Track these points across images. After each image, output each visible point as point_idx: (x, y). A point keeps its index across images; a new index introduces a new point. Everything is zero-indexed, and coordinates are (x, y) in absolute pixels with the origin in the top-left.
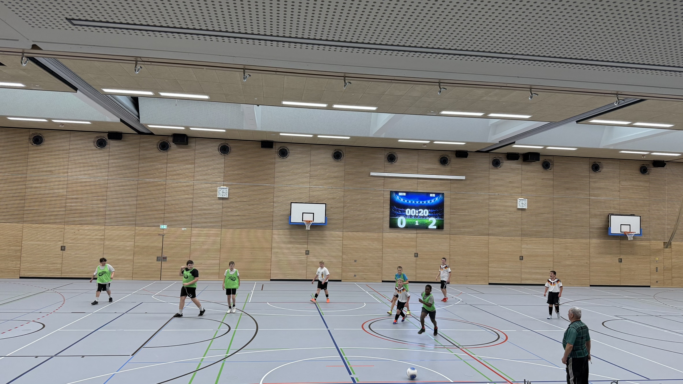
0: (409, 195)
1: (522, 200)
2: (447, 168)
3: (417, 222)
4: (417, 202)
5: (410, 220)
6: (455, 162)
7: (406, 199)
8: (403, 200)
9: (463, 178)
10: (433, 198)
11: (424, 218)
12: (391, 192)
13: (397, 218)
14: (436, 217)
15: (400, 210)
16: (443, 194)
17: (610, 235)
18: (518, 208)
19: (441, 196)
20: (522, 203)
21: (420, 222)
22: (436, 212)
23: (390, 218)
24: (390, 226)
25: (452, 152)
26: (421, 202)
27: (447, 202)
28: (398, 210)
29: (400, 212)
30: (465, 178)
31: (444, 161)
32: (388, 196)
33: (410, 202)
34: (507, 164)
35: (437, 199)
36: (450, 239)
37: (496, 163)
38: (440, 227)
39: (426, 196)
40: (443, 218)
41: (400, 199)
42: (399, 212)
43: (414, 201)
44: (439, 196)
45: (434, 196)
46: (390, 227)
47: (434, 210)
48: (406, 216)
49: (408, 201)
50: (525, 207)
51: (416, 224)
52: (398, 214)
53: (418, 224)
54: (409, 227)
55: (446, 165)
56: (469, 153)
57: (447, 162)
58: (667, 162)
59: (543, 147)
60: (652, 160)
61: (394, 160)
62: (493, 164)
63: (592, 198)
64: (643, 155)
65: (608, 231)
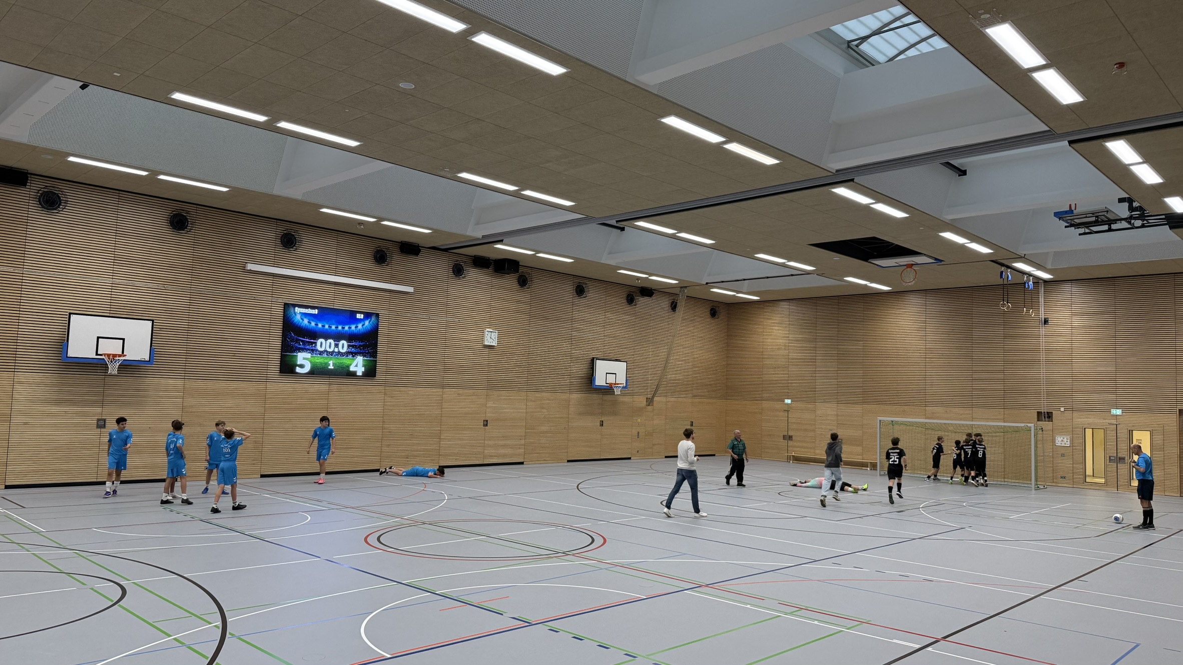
0: (325, 313)
1: (491, 332)
2: (386, 270)
3: (331, 362)
4: (333, 327)
5: (319, 360)
6: (398, 260)
7: (313, 321)
8: (308, 322)
9: (410, 289)
10: (360, 320)
11: (343, 356)
12: (287, 306)
13: (295, 354)
14: (363, 354)
15: (302, 341)
16: (377, 315)
17: (594, 387)
18: (486, 344)
19: (373, 318)
20: (491, 338)
21: (336, 364)
22: (364, 346)
23: (281, 354)
24: (280, 371)
25: (393, 243)
26: (340, 328)
27: (382, 330)
28: (297, 341)
29: (301, 343)
30: (413, 290)
31: (380, 258)
32: (279, 311)
33: (320, 325)
34: (473, 274)
35: (367, 322)
36: (385, 394)
37: (458, 271)
38: (370, 372)
39: (351, 317)
40: (376, 358)
41: (303, 320)
42: (300, 345)
43: (327, 324)
44: (371, 319)
45: (362, 318)
46: (280, 373)
47: (362, 342)
48: (313, 351)
49: (317, 325)
50: (494, 344)
51: (329, 367)
52: (297, 347)
53: (333, 368)
54: (317, 372)
55: (384, 264)
56: (421, 248)
57: (386, 259)
58: (654, 290)
59: (533, 253)
60: (640, 286)
61: (294, 246)
62: (454, 271)
63: (574, 333)
64: (638, 278)
65: (591, 382)
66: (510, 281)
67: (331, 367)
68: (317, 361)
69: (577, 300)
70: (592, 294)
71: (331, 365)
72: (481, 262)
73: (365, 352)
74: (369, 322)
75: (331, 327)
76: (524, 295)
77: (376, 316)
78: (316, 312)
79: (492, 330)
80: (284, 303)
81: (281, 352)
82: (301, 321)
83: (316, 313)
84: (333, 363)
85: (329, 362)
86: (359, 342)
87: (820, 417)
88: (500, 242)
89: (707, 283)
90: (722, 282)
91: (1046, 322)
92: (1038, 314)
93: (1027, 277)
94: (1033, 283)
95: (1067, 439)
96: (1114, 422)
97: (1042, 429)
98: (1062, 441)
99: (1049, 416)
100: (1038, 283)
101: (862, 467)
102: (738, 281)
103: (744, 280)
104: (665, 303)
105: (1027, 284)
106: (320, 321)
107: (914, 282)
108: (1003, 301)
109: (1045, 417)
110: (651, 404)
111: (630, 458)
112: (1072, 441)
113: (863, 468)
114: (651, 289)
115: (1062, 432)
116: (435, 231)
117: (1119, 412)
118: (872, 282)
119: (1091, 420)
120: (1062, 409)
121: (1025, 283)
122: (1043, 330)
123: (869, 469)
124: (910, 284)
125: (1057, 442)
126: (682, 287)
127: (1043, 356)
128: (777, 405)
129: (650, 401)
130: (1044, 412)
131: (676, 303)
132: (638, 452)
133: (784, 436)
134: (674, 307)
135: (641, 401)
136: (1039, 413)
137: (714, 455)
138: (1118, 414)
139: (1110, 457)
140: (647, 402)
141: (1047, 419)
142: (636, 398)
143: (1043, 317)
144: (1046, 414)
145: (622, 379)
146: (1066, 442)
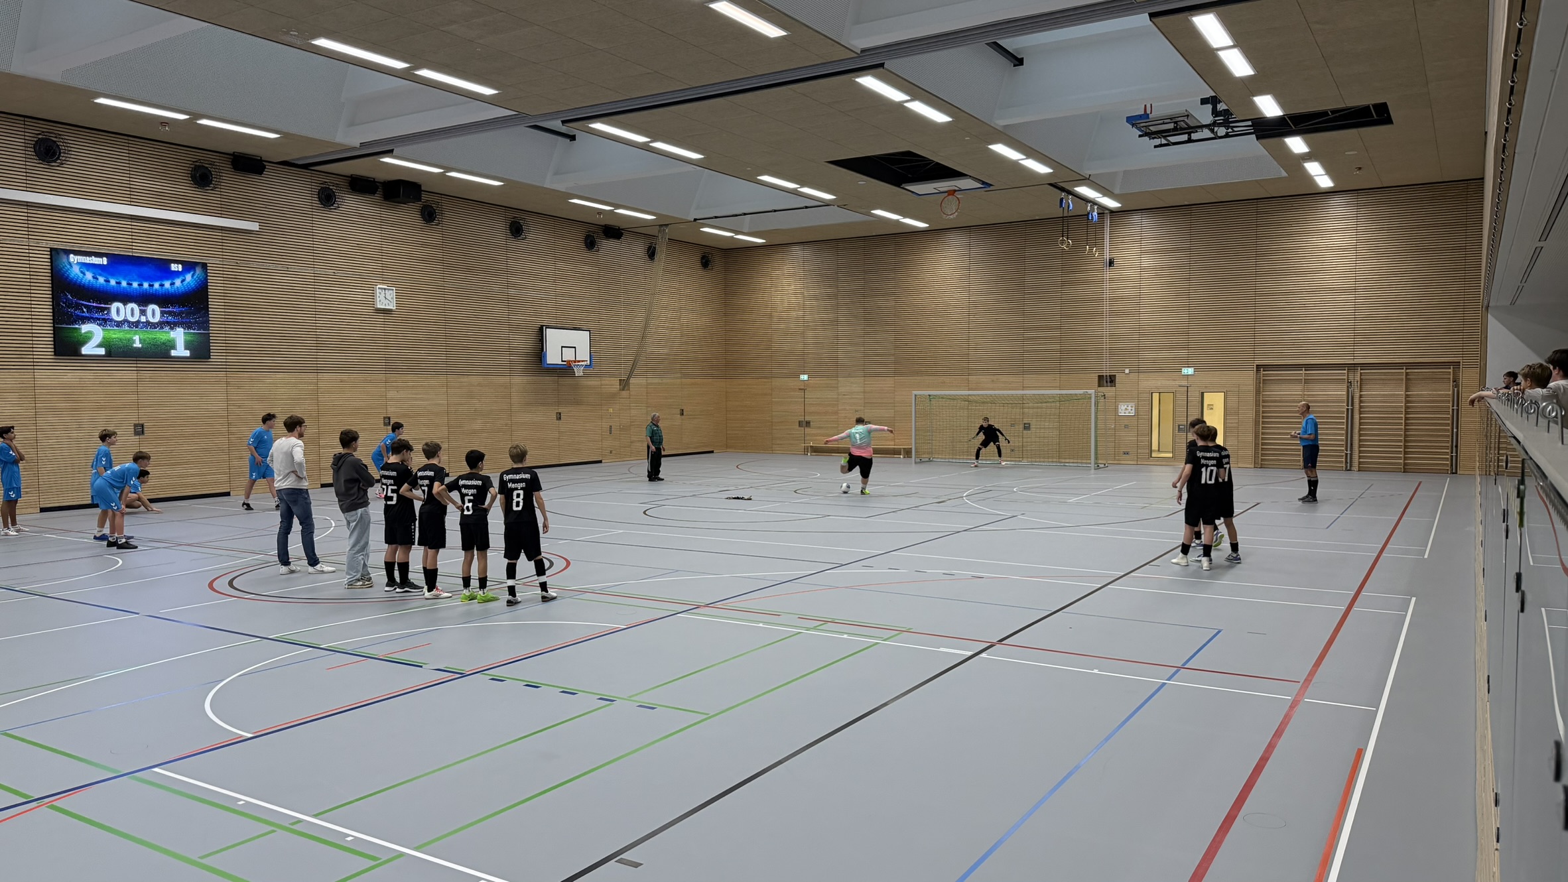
0: (118, 262)
1: (385, 289)
2: (213, 196)
3: (137, 338)
4: (135, 285)
5: (116, 334)
6: (231, 183)
7: (100, 275)
8: (94, 277)
9: (254, 226)
10: (177, 274)
11: (155, 328)
12: (54, 253)
13: (77, 326)
14: (187, 325)
15: (86, 306)
16: (204, 266)
17: (546, 366)
18: (378, 307)
19: (199, 271)
20: (386, 298)
21: (145, 340)
22: (189, 314)
23: (54, 327)
24: (54, 352)
25: (223, 155)
26: (146, 285)
27: (215, 287)
28: (78, 307)
29: (85, 310)
30: (258, 227)
31: (202, 178)
32: (44, 261)
33: (113, 282)
34: (351, 203)
35: (189, 277)
36: (227, 383)
37: (327, 198)
38: (200, 352)
39: (161, 268)
40: (209, 330)
41: (84, 274)
42: (84, 312)
43: (124, 279)
44: (195, 271)
45: (180, 270)
46: (55, 355)
47: (183, 307)
48: (105, 322)
49: (107, 281)
50: (392, 306)
51: (135, 345)
52: (78, 315)
53: (140, 346)
54: (116, 353)
55: (207, 188)
56: (265, 163)
57: (212, 180)
58: (622, 229)
59: (442, 171)
60: (603, 223)
61: (58, 158)
62: (320, 199)
63: (512, 292)
64: (600, 212)
65: (541, 360)
66: (409, 214)
67: (138, 345)
68: (114, 336)
69: (514, 244)
70: (534, 235)
71: (138, 341)
72: (361, 186)
73: (190, 322)
74: (193, 276)
75: (131, 284)
76: (432, 235)
77: (202, 268)
78: (104, 261)
79: (386, 287)
80: (50, 248)
81: (53, 323)
82: (81, 275)
83: (105, 263)
84: (140, 340)
85: (134, 338)
86: (179, 307)
87: (844, 395)
88: (389, 152)
89: (695, 220)
90: (716, 217)
91: (1111, 263)
92: (1102, 254)
93: (1091, 206)
94: (1098, 214)
95: (1132, 407)
96: (1184, 383)
97: (1104, 395)
98: (1126, 409)
99: (1112, 380)
100: (1104, 213)
101: (895, 454)
102: (736, 215)
103: (745, 214)
104: (640, 248)
105: (1090, 216)
106: (113, 275)
107: (956, 213)
108: (1063, 236)
109: (1107, 382)
110: (626, 388)
111: (600, 462)
112: (1137, 410)
113: (895, 456)
114: (619, 229)
115: (1126, 399)
116: (285, 135)
117: (1190, 371)
118: (905, 217)
119: (1159, 383)
120: (1127, 371)
121: (1089, 213)
122: (1108, 274)
123: (902, 456)
124: (951, 217)
125: (1120, 411)
126: (661, 226)
127: (1106, 308)
128: (791, 383)
129: (624, 384)
130: (1106, 376)
131: (655, 248)
132: (611, 452)
133: (799, 422)
134: (651, 254)
135: (612, 384)
136: (1100, 377)
137: (712, 452)
138: (1190, 373)
139: (1179, 426)
140: (620, 385)
141: (1109, 384)
142: (607, 381)
143: (1107, 257)
144: (1108, 378)
145: (584, 355)
146: (1130, 410)
